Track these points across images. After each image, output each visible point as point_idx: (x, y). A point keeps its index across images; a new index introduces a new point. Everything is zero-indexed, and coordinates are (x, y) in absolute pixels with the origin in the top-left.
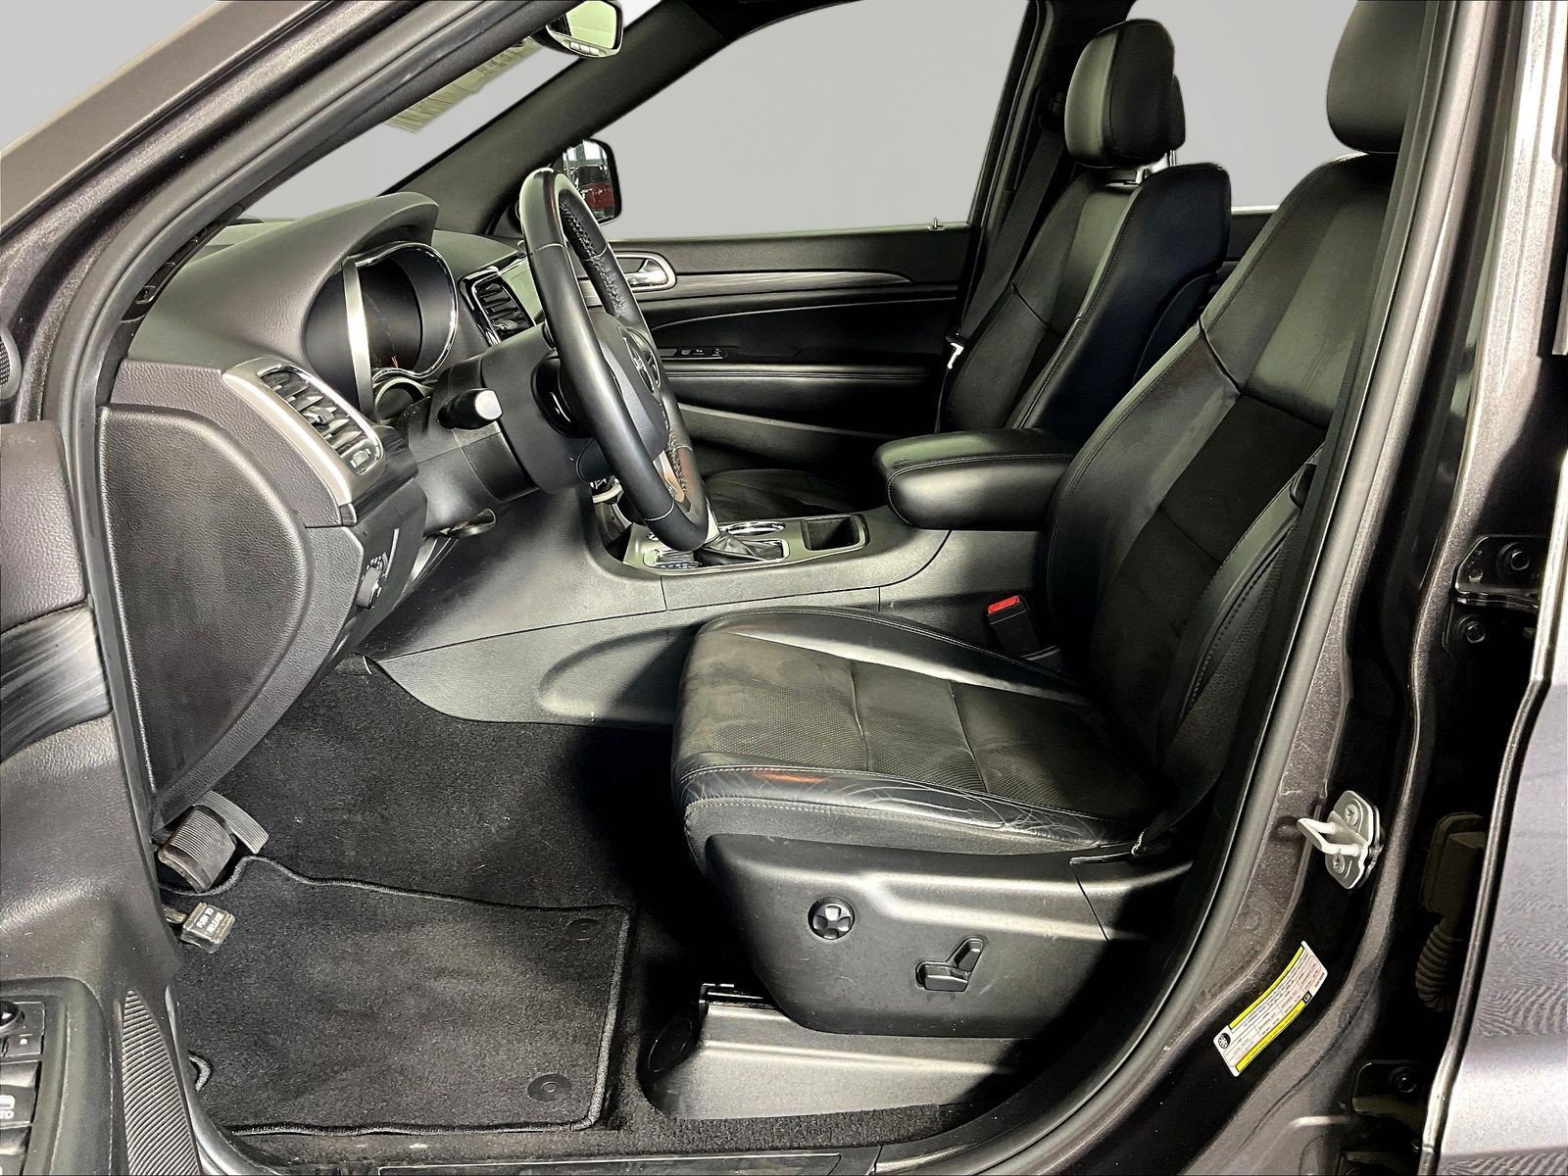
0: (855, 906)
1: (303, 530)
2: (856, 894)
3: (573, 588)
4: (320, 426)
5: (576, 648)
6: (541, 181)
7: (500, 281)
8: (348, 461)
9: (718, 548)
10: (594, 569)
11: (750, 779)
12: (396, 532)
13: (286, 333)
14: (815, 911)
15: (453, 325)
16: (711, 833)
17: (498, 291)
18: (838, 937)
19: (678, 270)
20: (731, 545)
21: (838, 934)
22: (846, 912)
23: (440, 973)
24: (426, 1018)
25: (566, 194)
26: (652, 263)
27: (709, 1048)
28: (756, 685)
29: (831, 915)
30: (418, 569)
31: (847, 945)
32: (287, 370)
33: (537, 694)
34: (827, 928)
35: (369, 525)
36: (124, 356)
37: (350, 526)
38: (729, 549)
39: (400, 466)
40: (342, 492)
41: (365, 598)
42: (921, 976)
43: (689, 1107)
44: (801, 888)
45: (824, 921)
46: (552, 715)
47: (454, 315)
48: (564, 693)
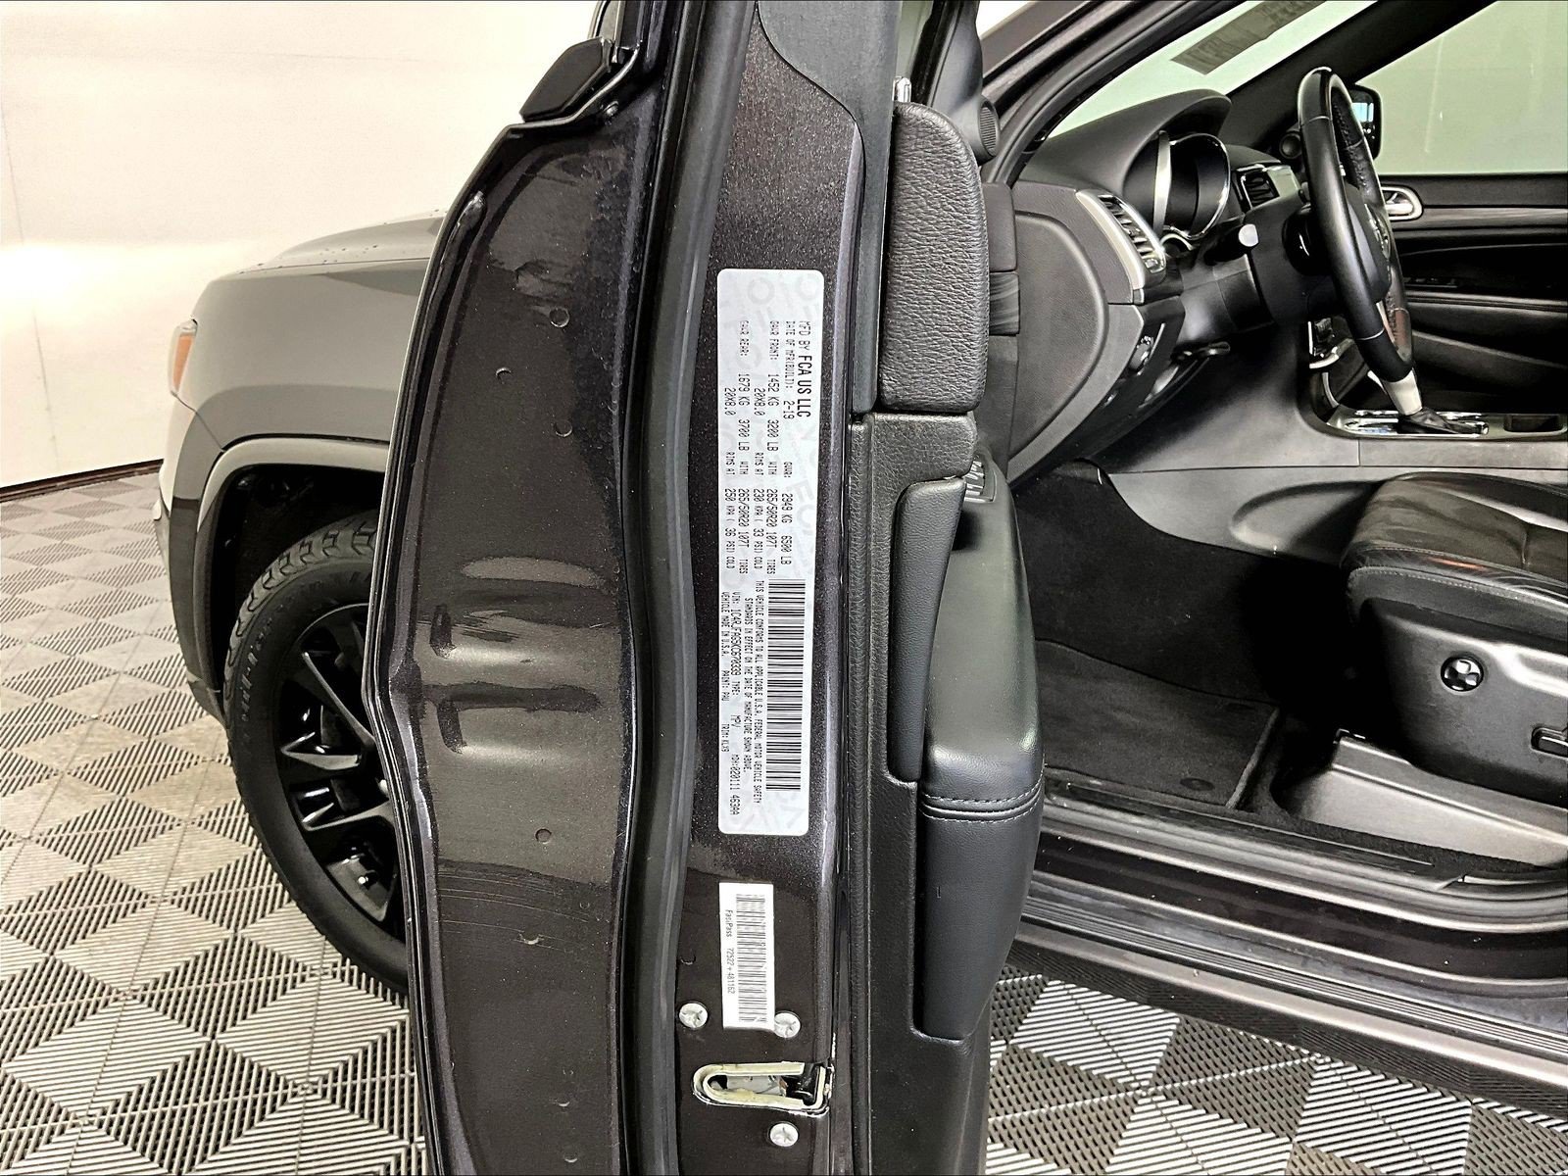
0: (1485, 669)
1: (1106, 305)
2: (1487, 656)
3: (1279, 437)
4: (1132, 237)
5: (1272, 488)
6: (1319, 76)
7: (1266, 176)
8: (1143, 262)
9: (1418, 420)
10: (1298, 422)
11: (1411, 557)
12: (1163, 326)
13: (1116, 178)
14: (1448, 664)
15: (1223, 201)
16: (1367, 596)
17: (1261, 184)
18: (1465, 690)
19: (1426, 202)
20: (1431, 419)
21: (1467, 688)
22: (1475, 669)
23: (1119, 709)
24: (1105, 729)
25: (1336, 90)
26: (1401, 196)
27: (1336, 770)
28: (1431, 514)
29: (1461, 667)
30: (1161, 386)
31: (1472, 699)
32: (1113, 200)
33: (1230, 522)
34: (1455, 679)
35: (1149, 311)
36: (1017, 179)
37: (1139, 305)
38: (1428, 422)
39: (1175, 285)
40: (1138, 281)
41: (1136, 364)
42: (1536, 741)
43: (1310, 812)
44: (1438, 643)
45: (1454, 673)
46: (1240, 543)
47: (1226, 191)
48: (1254, 527)
